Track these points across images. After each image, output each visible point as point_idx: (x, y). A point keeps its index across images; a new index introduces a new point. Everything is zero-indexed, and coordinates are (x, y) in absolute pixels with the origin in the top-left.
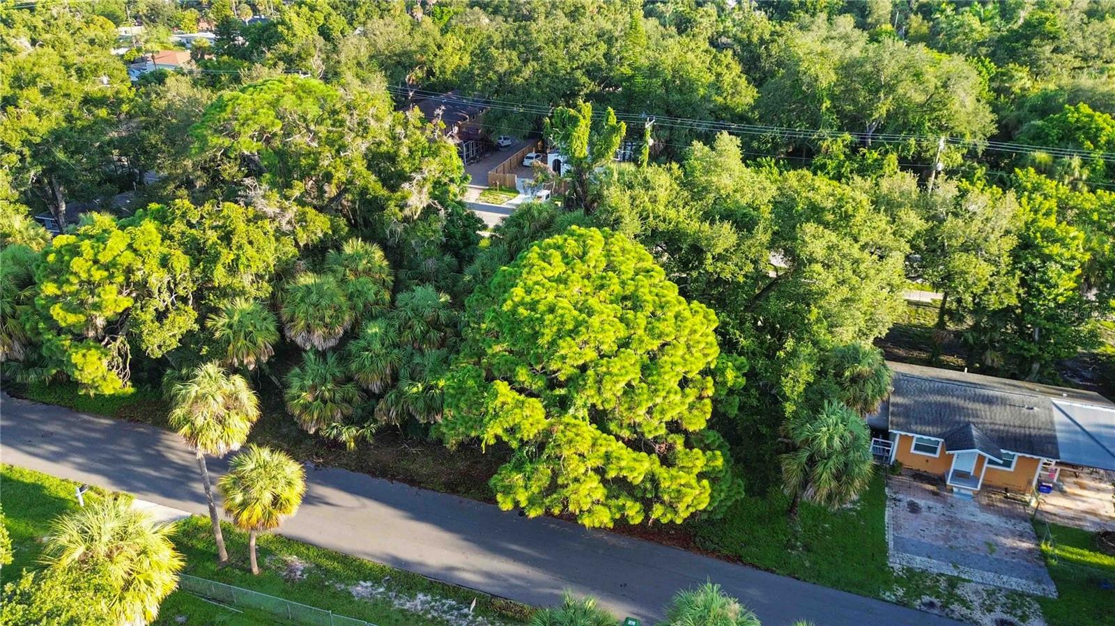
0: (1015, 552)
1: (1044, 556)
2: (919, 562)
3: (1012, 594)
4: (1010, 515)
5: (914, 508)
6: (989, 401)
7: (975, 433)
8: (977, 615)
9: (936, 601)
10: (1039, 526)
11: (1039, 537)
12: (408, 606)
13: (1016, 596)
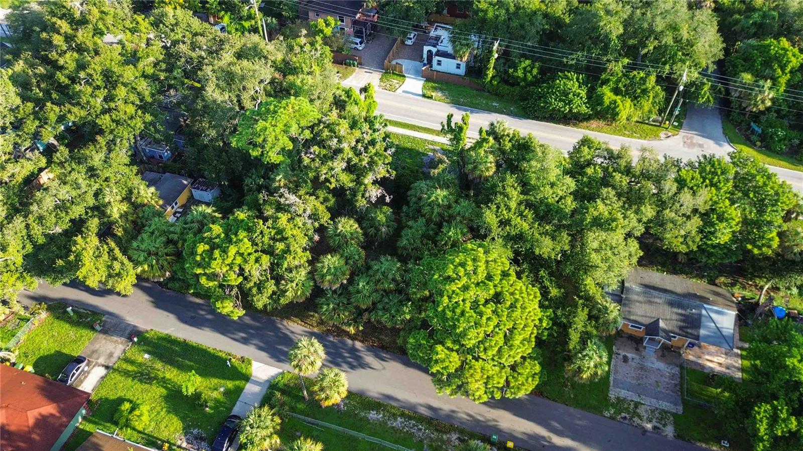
0: (668, 386)
3: (661, 412)
4: (670, 364)
5: (625, 359)
7: (661, 324)
8: (645, 424)
9: (627, 416)
10: (683, 369)
11: (681, 377)
12: (395, 424)
13: (664, 413)
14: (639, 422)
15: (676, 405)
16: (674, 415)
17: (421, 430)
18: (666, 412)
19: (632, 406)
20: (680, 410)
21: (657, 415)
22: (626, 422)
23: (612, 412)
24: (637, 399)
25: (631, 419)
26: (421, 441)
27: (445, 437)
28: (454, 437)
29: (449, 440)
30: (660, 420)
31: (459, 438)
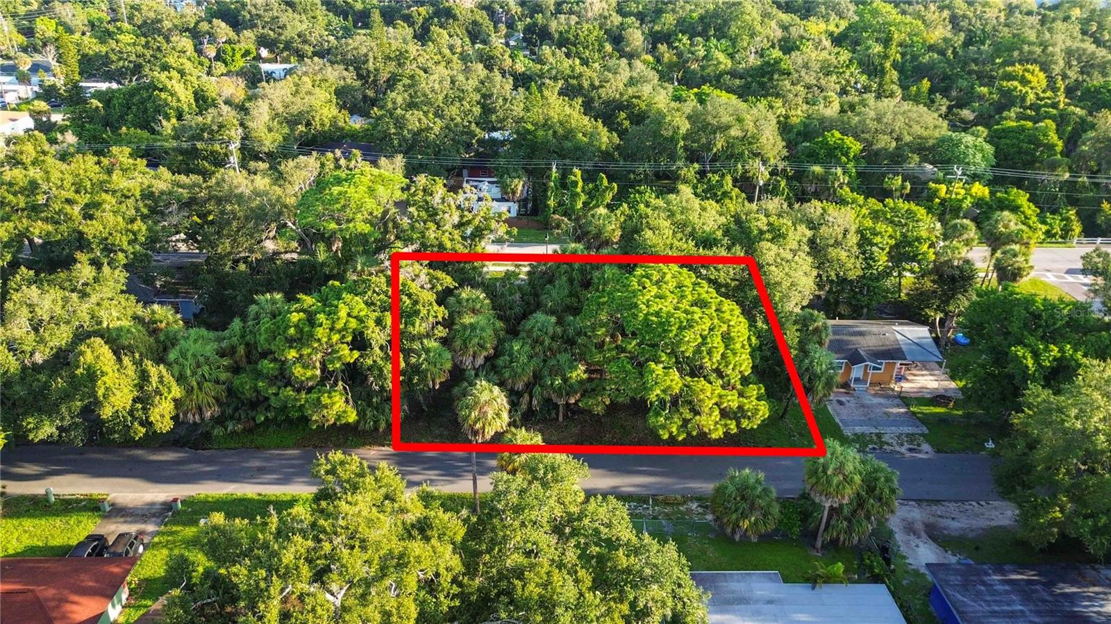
0: (899, 414)
1: (914, 414)
2: (858, 430)
3: (908, 435)
4: (888, 397)
5: (841, 403)
6: (861, 334)
7: (862, 353)
8: (898, 449)
9: (876, 446)
10: (904, 399)
11: (908, 406)
13: (910, 435)
14: (891, 448)
15: (918, 427)
16: (923, 435)
17: (647, 508)
18: (913, 435)
19: (875, 437)
20: (924, 430)
21: (905, 439)
22: (878, 451)
23: (858, 446)
24: (874, 431)
25: (881, 448)
26: (655, 518)
27: (681, 508)
28: (693, 505)
29: (689, 511)
30: (911, 442)
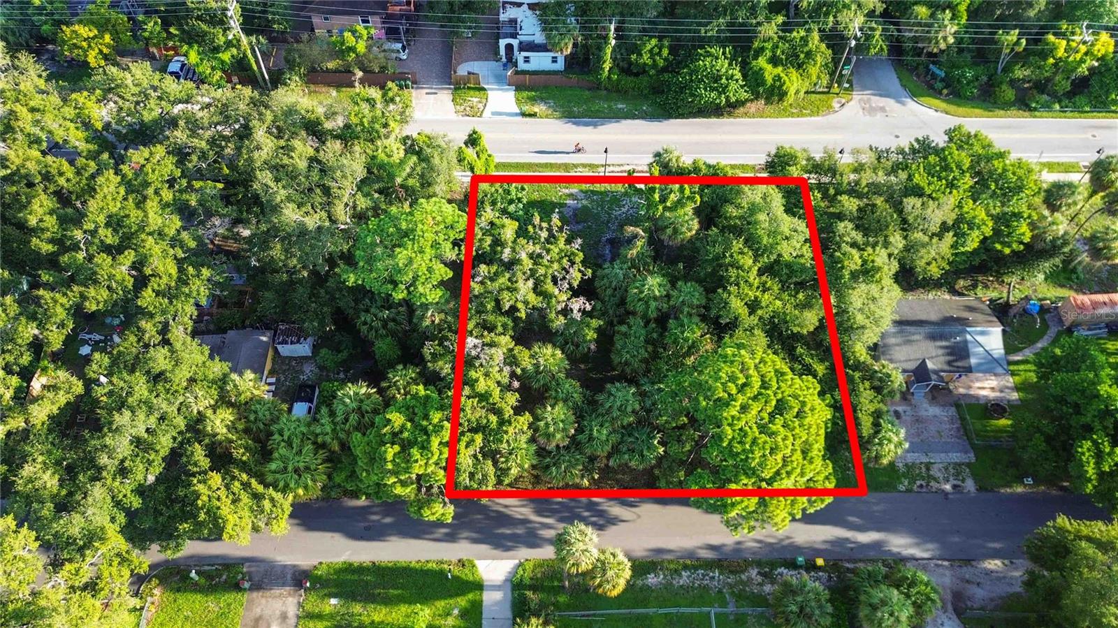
0: (952, 434)
3: (955, 466)
7: (929, 366)
8: (943, 486)
9: (923, 483)
10: (960, 408)
11: (961, 418)
12: (681, 582)
13: (958, 465)
14: (937, 485)
15: (966, 452)
16: (969, 465)
17: (713, 578)
18: (960, 465)
19: (924, 470)
20: (971, 457)
21: (952, 471)
22: (924, 490)
23: (906, 483)
24: (925, 460)
25: (928, 485)
26: (720, 592)
27: (743, 577)
28: (754, 572)
29: (750, 579)
30: (957, 475)
31: (759, 573)
